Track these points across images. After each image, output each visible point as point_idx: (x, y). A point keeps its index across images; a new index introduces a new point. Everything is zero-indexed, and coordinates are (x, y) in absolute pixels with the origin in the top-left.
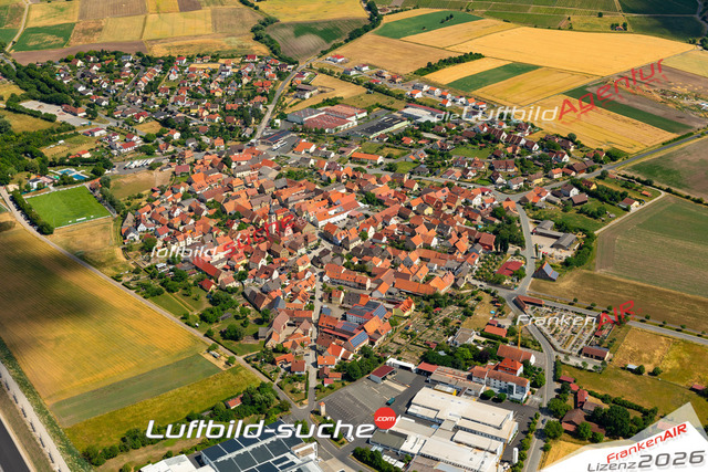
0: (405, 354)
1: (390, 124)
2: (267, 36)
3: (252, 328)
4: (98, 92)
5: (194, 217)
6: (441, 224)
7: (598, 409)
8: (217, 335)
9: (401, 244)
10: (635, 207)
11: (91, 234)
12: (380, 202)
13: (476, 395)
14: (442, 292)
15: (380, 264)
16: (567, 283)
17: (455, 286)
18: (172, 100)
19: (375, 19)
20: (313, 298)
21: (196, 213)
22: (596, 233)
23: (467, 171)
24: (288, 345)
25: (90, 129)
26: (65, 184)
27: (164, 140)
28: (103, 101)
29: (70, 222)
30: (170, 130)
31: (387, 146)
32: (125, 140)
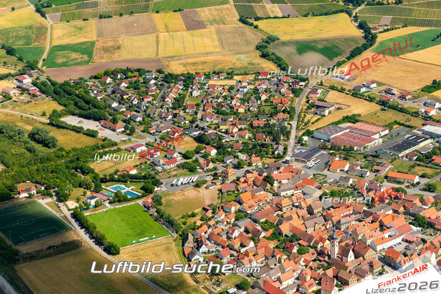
1: (415, 142)
2: (273, 54)
4: (130, 108)
5: (252, 239)
12: (430, 225)
19: (370, 39)
25: (131, 145)
26: (119, 201)
27: (203, 157)
28: (137, 117)
29: (134, 242)
30: (206, 146)
31: (419, 165)
32: (166, 156)
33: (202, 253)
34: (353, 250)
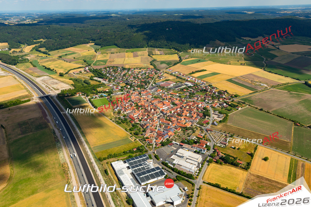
0: (177, 141)
1: (181, 86)
2: (154, 64)
3: (141, 132)
4: (111, 76)
5: (131, 106)
6: (190, 111)
7: (222, 156)
8: (133, 134)
9: (180, 115)
10: (240, 109)
12: (176, 105)
13: (193, 151)
14: (188, 127)
15: (174, 119)
16: (220, 126)
17: (191, 125)
18: (129, 78)
19: (180, 61)
20: (157, 126)
21: (131, 105)
22: (229, 115)
23: (198, 98)
24: (149, 137)
25: (109, 84)
26: (101, 97)
27: (126, 88)
28: (112, 78)
30: (128, 85)
31: (179, 91)
32: (117, 87)
33: (118, 109)
34: (154, 109)
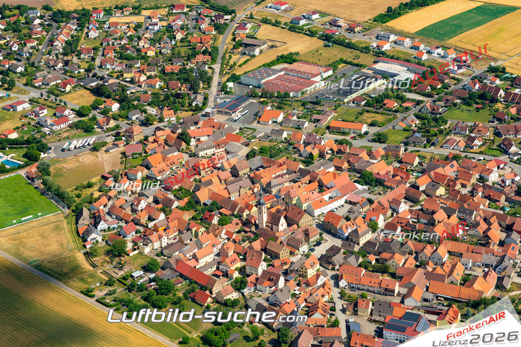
4: (8, 56)
5: (163, 210)
6: (461, 208)
11: (43, 236)
12: (379, 182)
14: (488, 296)
15: (402, 262)
17: (499, 287)
20: (333, 309)
21: (164, 205)
23: (472, 139)
25: (9, 102)
27: (102, 113)
28: (17, 67)
29: (14, 221)
30: (106, 100)
31: (368, 111)
32: (55, 115)
33: (101, 231)
34: (286, 218)
